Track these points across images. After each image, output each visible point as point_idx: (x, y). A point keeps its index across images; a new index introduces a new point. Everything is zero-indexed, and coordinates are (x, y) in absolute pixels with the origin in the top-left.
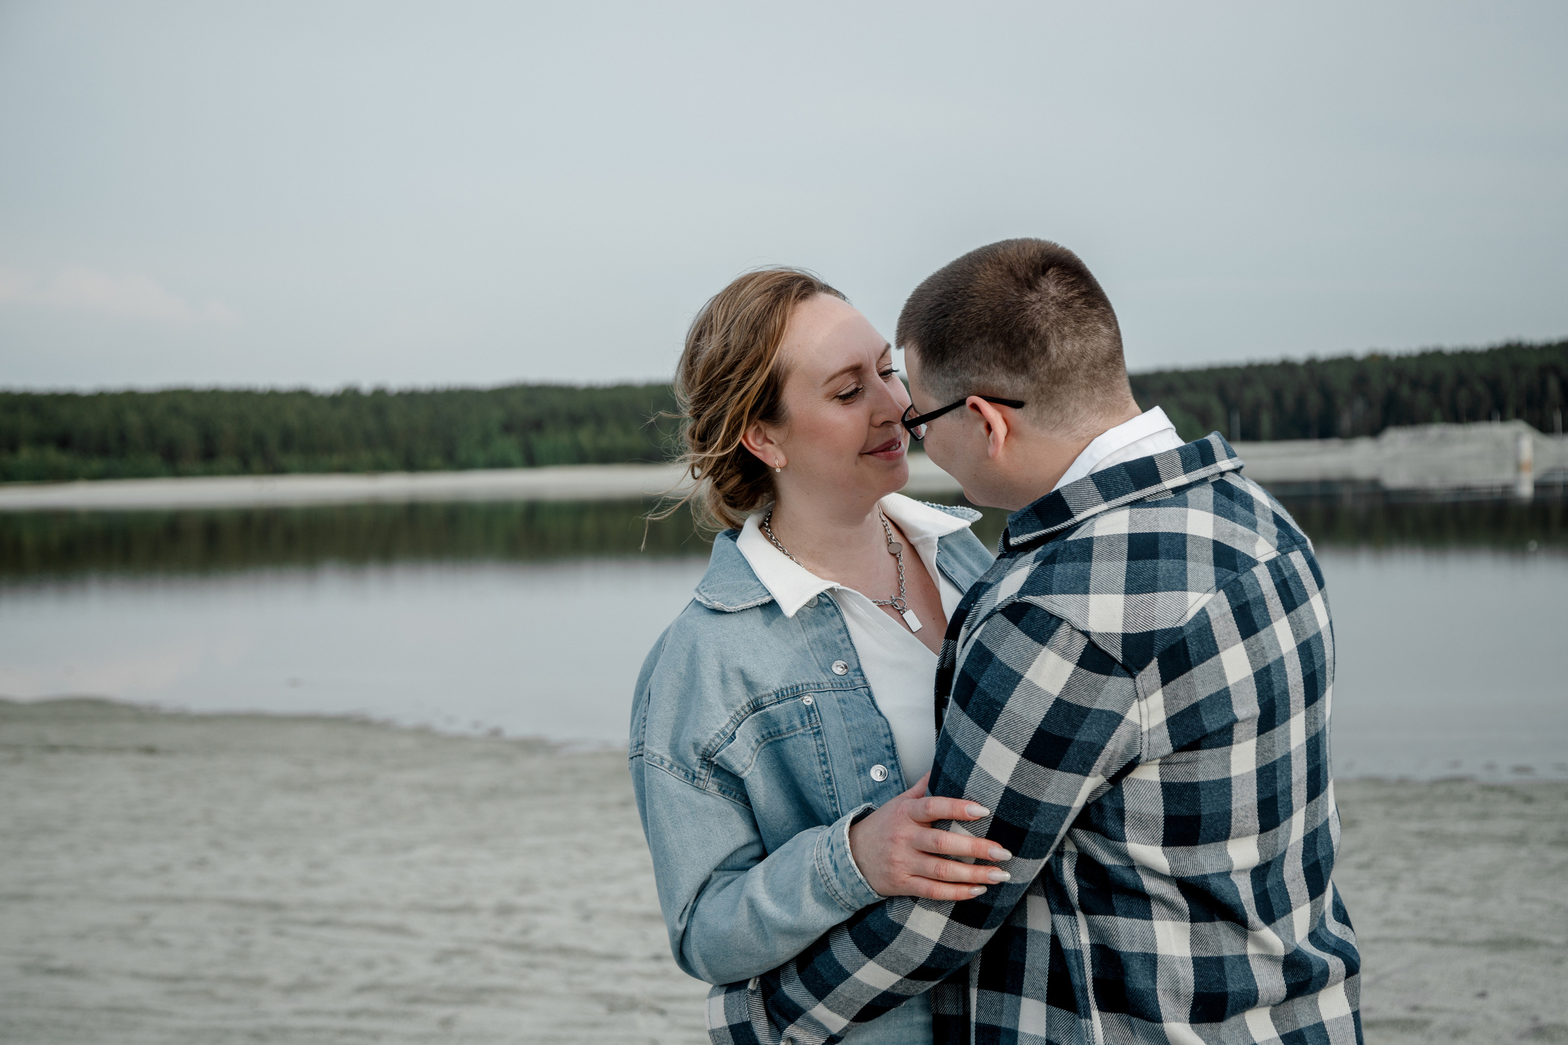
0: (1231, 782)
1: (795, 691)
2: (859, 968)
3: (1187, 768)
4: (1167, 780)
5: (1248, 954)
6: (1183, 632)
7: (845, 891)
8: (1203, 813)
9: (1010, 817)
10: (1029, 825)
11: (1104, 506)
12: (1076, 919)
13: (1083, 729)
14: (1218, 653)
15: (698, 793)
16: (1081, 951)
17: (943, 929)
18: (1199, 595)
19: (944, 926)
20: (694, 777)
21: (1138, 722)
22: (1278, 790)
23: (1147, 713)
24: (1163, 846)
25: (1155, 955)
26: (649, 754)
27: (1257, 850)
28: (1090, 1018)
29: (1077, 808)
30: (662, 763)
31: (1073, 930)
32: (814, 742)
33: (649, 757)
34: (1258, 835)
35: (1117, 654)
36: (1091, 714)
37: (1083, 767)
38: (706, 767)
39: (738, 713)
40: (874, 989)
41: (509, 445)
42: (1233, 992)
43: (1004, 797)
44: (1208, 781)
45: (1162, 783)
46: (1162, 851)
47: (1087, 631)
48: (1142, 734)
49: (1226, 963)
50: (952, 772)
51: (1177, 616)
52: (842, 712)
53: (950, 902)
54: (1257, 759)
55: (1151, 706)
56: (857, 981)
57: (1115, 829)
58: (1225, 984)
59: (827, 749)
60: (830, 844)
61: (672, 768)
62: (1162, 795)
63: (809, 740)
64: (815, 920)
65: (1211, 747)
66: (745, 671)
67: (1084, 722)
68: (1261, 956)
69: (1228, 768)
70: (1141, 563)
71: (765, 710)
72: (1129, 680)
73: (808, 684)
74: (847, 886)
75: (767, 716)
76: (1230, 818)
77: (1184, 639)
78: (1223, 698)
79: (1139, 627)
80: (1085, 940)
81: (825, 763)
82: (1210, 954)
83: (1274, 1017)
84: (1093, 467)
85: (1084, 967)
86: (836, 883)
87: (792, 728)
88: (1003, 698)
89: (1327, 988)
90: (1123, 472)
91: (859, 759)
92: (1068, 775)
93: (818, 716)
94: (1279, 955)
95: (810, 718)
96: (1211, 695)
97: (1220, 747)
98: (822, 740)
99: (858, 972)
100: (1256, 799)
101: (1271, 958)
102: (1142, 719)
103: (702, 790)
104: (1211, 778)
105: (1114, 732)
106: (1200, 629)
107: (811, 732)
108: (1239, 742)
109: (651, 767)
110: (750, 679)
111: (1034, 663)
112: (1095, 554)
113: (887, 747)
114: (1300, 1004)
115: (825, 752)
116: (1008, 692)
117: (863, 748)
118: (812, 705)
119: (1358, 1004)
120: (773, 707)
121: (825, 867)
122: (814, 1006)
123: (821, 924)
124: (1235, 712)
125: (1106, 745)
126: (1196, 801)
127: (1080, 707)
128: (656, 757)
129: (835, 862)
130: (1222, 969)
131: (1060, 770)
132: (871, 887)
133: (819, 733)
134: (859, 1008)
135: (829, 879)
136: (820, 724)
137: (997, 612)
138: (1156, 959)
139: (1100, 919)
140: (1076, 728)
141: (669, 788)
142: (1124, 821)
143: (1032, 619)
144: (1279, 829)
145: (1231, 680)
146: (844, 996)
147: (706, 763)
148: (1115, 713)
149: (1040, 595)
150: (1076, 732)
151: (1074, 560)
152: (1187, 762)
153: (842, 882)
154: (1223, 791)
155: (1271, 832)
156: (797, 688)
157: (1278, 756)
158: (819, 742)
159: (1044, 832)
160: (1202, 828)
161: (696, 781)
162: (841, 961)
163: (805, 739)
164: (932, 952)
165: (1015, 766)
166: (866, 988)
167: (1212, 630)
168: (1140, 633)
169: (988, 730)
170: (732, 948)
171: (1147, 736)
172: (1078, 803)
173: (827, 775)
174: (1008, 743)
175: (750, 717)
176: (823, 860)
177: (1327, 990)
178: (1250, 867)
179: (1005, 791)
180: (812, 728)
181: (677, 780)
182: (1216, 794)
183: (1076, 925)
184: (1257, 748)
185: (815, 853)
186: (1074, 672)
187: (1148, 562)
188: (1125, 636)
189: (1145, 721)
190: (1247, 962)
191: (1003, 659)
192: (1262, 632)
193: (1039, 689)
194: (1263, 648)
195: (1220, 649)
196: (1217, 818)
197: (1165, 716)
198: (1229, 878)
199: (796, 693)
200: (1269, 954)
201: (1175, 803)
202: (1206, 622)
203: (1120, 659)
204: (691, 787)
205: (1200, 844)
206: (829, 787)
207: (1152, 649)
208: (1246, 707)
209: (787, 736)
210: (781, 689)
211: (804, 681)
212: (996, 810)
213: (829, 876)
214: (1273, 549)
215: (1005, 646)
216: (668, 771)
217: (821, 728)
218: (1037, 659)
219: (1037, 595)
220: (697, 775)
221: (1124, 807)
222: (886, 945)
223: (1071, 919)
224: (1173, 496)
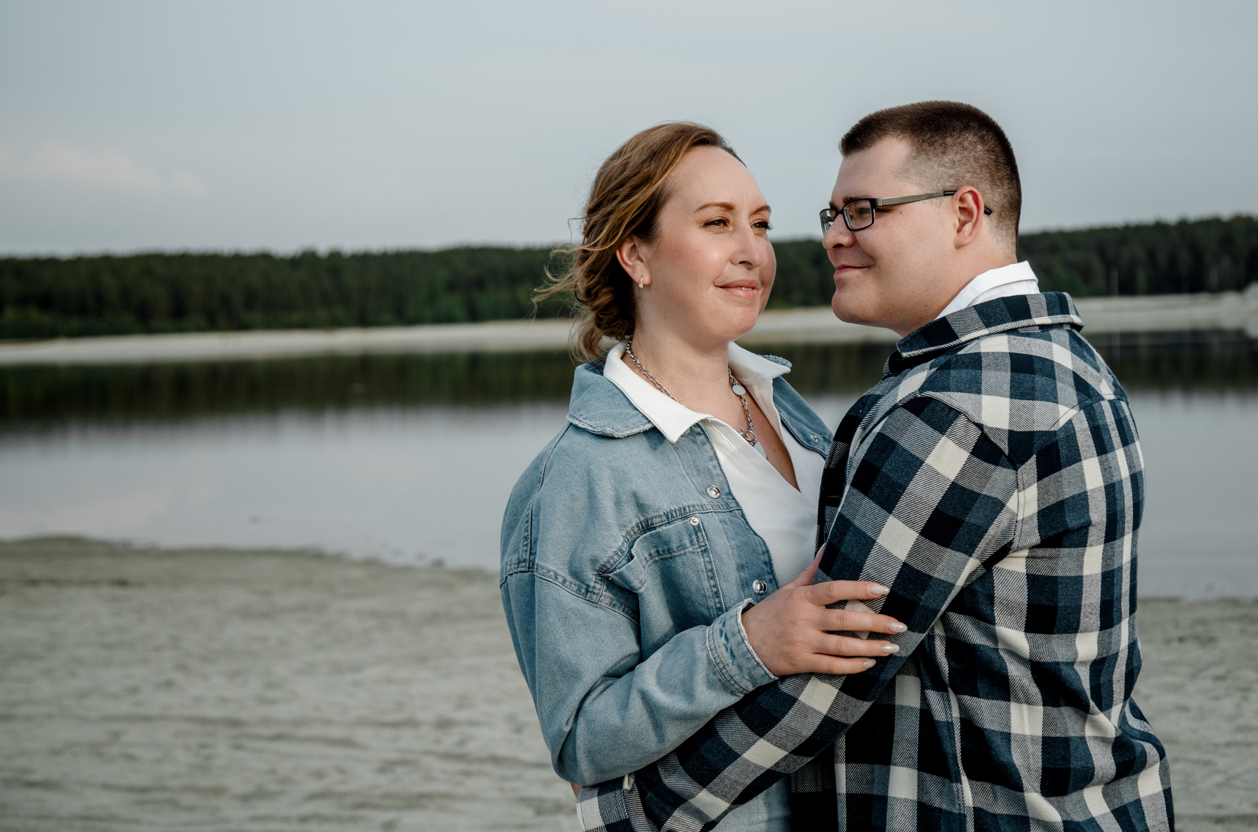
0: (1082, 581)
1: (683, 513)
2: (749, 748)
3: (1049, 562)
4: (1032, 572)
5: (1086, 736)
6: (1056, 436)
7: (741, 675)
8: (1060, 605)
9: (905, 591)
10: (920, 599)
11: (985, 331)
12: (948, 695)
13: (972, 512)
14: (1080, 460)
15: (589, 606)
16: (953, 723)
17: (832, 701)
18: (1067, 409)
19: (834, 698)
20: (587, 591)
21: (1016, 511)
22: (1115, 596)
23: (1024, 503)
24: (1025, 631)
25: (1009, 734)
26: (544, 570)
27: (1097, 645)
28: (961, 783)
29: (959, 587)
30: (556, 578)
31: (945, 705)
32: (702, 560)
33: (544, 572)
34: (1098, 632)
35: (1004, 447)
36: (980, 499)
37: (969, 548)
38: (600, 582)
39: (628, 533)
40: (760, 767)
41: (453, 302)
42: (1075, 768)
43: (901, 571)
44: (1065, 577)
45: (1027, 574)
46: (1024, 636)
47: (980, 424)
48: (1017, 522)
49: (1071, 743)
50: (852, 551)
51: (1051, 422)
52: (725, 531)
53: (843, 675)
54: (1103, 564)
55: (1027, 497)
56: (746, 760)
57: (986, 612)
58: (1069, 762)
59: (714, 566)
60: (724, 635)
61: (565, 583)
62: (1027, 585)
63: (697, 557)
64: (708, 706)
65: (1070, 547)
66: (638, 494)
67: (973, 505)
68: (1096, 738)
69: (1081, 567)
70: (1022, 376)
71: (657, 530)
72: (1012, 471)
73: (693, 506)
74: (744, 670)
75: (659, 536)
76: (1080, 612)
77: (1057, 442)
78: (1082, 500)
79: (1022, 427)
80: (956, 713)
81: (713, 578)
82: (1058, 735)
83: (1105, 795)
84: (975, 298)
85: (954, 738)
86: (733, 670)
87: (682, 547)
88: (905, 481)
89: (1147, 769)
90: (1002, 305)
91: (742, 574)
92: (958, 554)
93: (705, 535)
94: (1111, 737)
95: (697, 537)
96: (1074, 495)
97: (1077, 547)
98: (709, 557)
99: (747, 752)
100: (1100, 600)
101: (1104, 740)
102: (1019, 508)
103: (594, 604)
104: (1068, 574)
105: (996, 518)
106: (1068, 436)
107: (699, 550)
108: (1091, 545)
109: (546, 582)
110: (641, 502)
111: (934, 450)
112: (984, 365)
113: (765, 563)
114: (1125, 783)
115: (712, 568)
116: (910, 477)
117: (745, 564)
118: (699, 525)
119: (1169, 782)
120: (664, 528)
121: (721, 656)
122: (698, 793)
123: (713, 709)
124: (1091, 514)
125: (988, 529)
126: (1055, 593)
127: (972, 492)
128: (551, 573)
129: (731, 650)
130: (1067, 748)
131: (951, 549)
132: (768, 669)
133: (706, 551)
134: (741, 789)
135: (724, 666)
136: (707, 543)
137: (899, 407)
138: (1010, 738)
139: (967, 698)
140: (967, 510)
141: (564, 601)
142: (993, 607)
143: (933, 411)
144: (1113, 629)
145: (1089, 486)
146: (729, 779)
147: (600, 578)
148: (999, 500)
149: (940, 391)
150: (967, 514)
151: (967, 367)
152: (1050, 558)
153: (740, 667)
154: (1077, 587)
155: (1107, 630)
156: (685, 509)
157: (1116, 567)
158: (707, 559)
159: (931, 607)
160: (1058, 618)
161: (589, 595)
162: (729, 743)
163: (694, 556)
164: (820, 724)
165: (913, 543)
166: (752, 767)
167: (1077, 440)
168: (1022, 432)
169: (890, 511)
170: (620, 741)
171: (1021, 525)
172: (960, 583)
173: (715, 589)
174: (908, 522)
175: (641, 537)
176: (718, 650)
177: (1147, 771)
178: (1090, 659)
179: (902, 566)
180: (700, 547)
181: (569, 594)
182: (1071, 589)
183: (948, 700)
184: (1103, 554)
185: (707, 645)
186: (969, 459)
187: (1027, 375)
188: (1011, 433)
189: (1021, 509)
190: (1085, 742)
191: (906, 447)
192: (1109, 454)
193: (938, 473)
194: (1111, 467)
195: (1082, 457)
196: (1070, 611)
197: (1037, 508)
198: (1073, 668)
199: (684, 514)
200: (1102, 736)
201: (1037, 593)
202: (1073, 432)
203: (1006, 452)
204: (583, 600)
205: (1055, 633)
206: (717, 600)
207: (1032, 446)
208: (1098, 513)
209: (676, 554)
210: (671, 511)
211: (690, 503)
212: (893, 584)
213: (725, 664)
214: (1112, 393)
215: (908, 434)
216: (562, 586)
217: (708, 546)
218: (936, 447)
219: (937, 392)
220: (591, 590)
221: (994, 594)
222: (778, 720)
223: (943, 695)
224: (1040, 331)
